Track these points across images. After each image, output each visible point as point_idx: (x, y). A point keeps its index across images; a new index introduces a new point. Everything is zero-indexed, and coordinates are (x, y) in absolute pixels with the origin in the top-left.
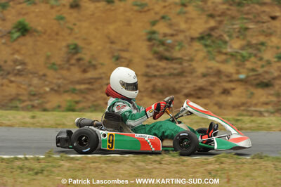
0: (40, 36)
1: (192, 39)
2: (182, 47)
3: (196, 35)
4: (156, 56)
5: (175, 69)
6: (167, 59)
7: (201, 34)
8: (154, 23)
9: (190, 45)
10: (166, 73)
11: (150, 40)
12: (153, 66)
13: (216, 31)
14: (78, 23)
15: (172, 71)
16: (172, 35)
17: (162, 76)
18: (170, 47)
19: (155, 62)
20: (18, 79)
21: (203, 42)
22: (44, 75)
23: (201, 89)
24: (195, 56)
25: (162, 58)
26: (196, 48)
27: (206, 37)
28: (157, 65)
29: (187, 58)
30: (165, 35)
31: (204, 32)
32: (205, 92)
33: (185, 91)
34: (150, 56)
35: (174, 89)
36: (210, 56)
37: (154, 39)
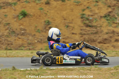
0: (32, 17)
1: (101, 17)
2: (97, 21)
3: (103, 15)
4: (85, 25)
5: (94, 31)
6: (90, 26)
7: (105, 14)
8: (84, 10)
9: (100, 20)
10: (89, 32)
11: (82, 18)
12: (84, 30)
13: (112, 13)
14: (49, 11)
15: (92, 32)
16: (92, 16)
17: (88, 34)
18: (91, 21)
19: (84, 28)
20: (23, 37)
21: (106, 18)
22: (34, 35)
23: (106, 39)
24: (103, 25)
25: (88, 26)
26: (103, 21)
27: (107, 16)
28: (86, 29)
29: (99, 26)
30: (89, 16)
31: (106, 14)
32: (107, 41)
33: (99, 41)
34: (82, 25)
35: (93, 40)
36: (109, 25)
37: (84, 17)
